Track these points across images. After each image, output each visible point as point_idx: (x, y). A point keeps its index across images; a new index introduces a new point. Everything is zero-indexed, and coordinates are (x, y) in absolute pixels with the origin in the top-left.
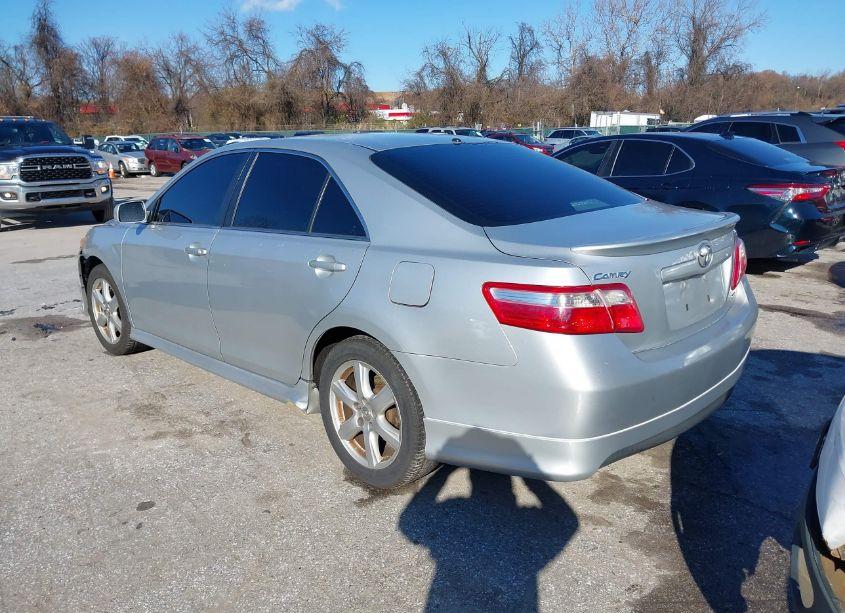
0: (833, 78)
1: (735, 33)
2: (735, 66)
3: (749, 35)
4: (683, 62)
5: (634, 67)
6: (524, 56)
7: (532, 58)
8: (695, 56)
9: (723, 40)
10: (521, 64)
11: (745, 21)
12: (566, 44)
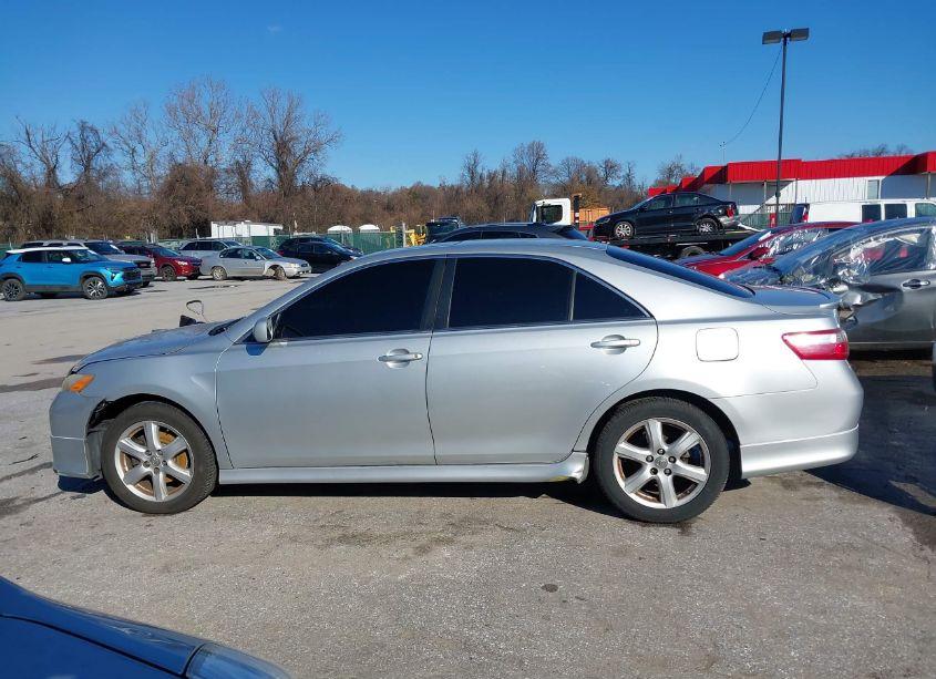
0: (394, 194)
1: (314, 148)
2: (322, 179)
3: (329, 150)
4: (271, 173)
5: (224, 176)
6: (89, 159)
7: (100, 162)
8: (282, 167)
9: (306, 153)
10: (87, 168)
11: (323, 137)
12: (139, 148)
